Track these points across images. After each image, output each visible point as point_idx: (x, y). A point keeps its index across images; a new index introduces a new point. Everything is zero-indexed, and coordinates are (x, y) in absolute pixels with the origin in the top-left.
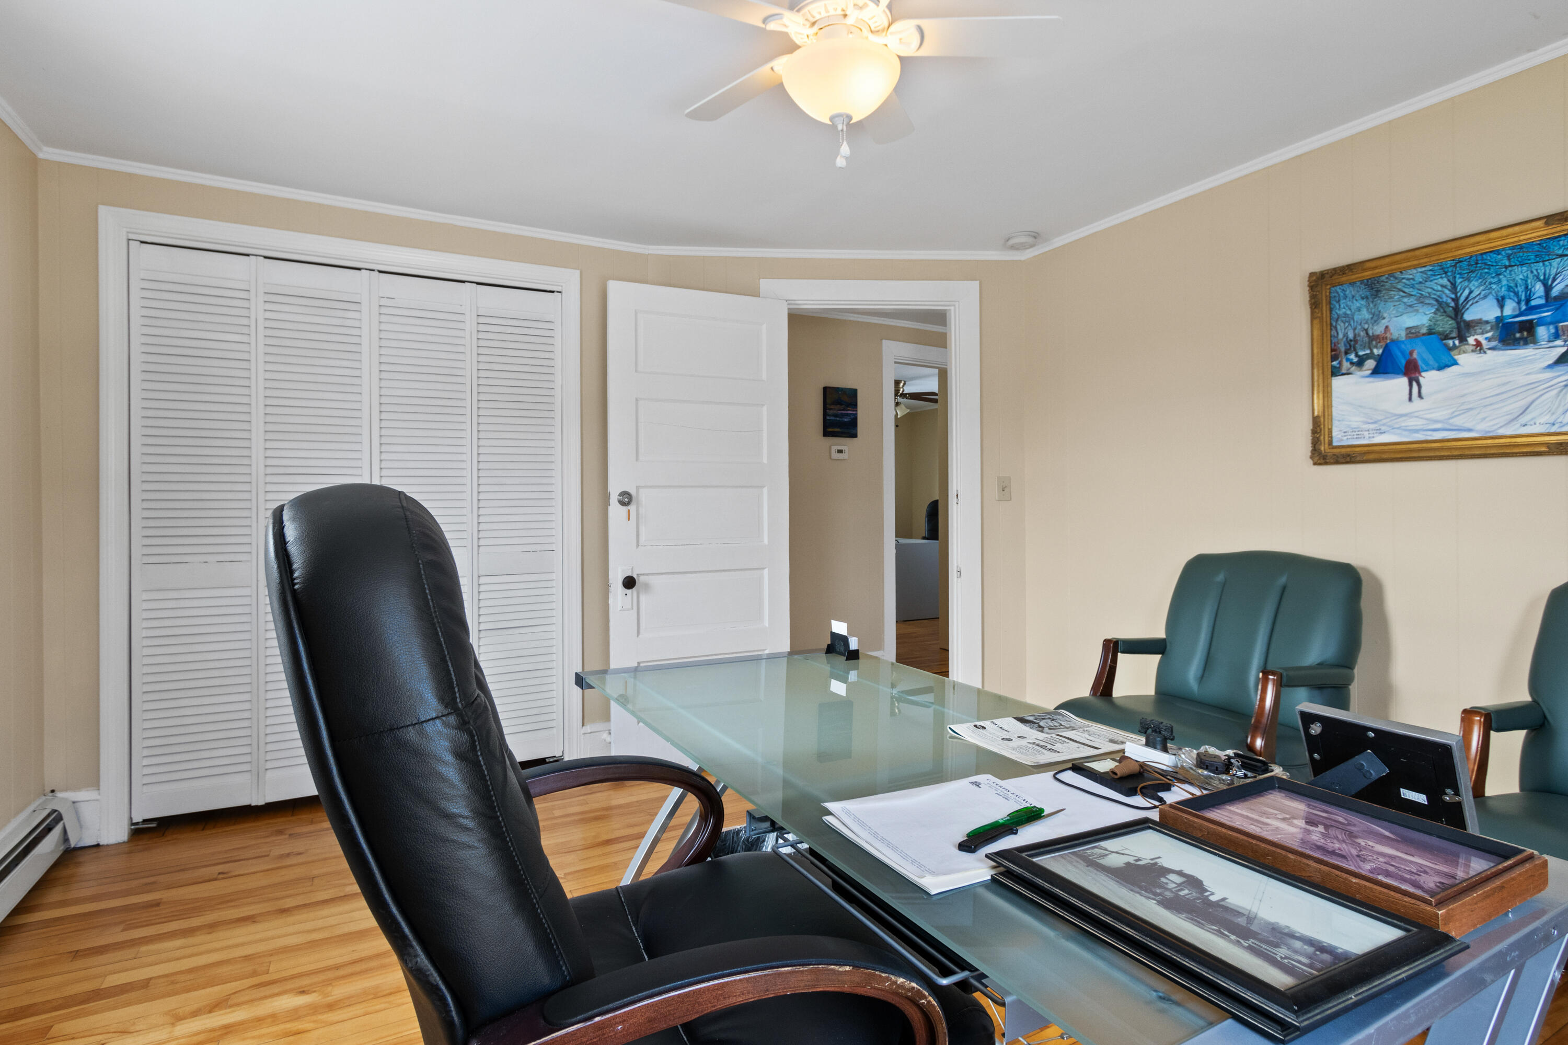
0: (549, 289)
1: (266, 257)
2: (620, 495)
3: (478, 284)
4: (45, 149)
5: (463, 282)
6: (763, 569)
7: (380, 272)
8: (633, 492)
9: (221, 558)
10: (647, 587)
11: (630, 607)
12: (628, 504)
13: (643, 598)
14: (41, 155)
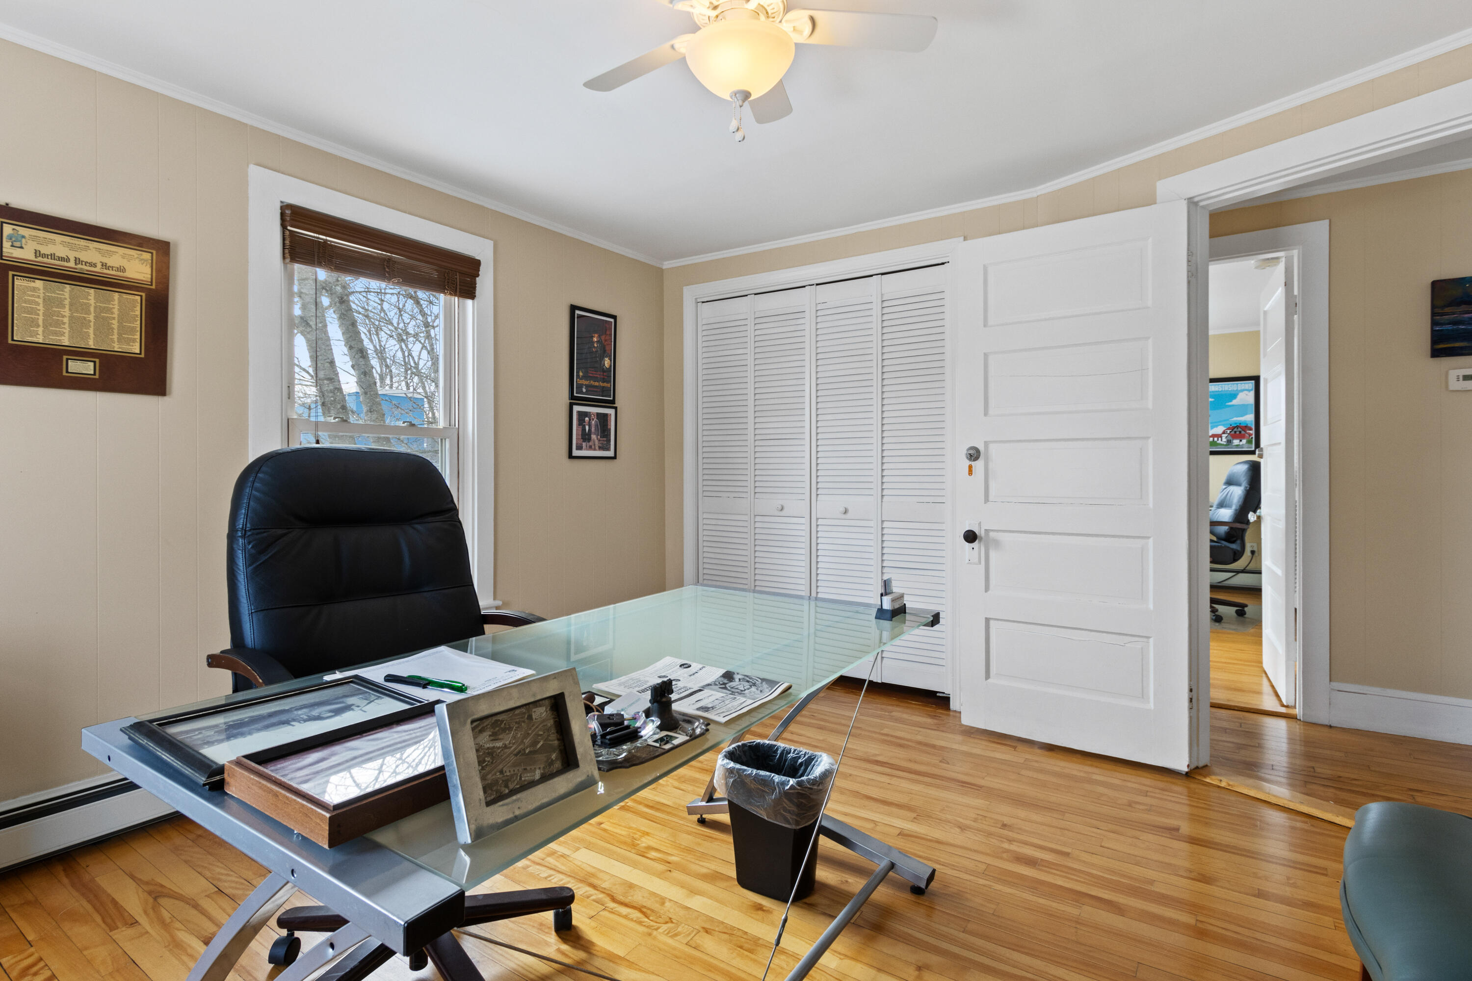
0: (940, 262)
1: (755, 294)
2: (968, 450)
3: (883, 274)
4: (666, 263)
5: (871, 276)
6: (1149, 538)
7: (817, 284)
8: (981, 448)
9: (736, 495)
10: (997, 543)
11: (976, 560)
12: (976, 459)
13: (993, 554)
14: (664, 267)
